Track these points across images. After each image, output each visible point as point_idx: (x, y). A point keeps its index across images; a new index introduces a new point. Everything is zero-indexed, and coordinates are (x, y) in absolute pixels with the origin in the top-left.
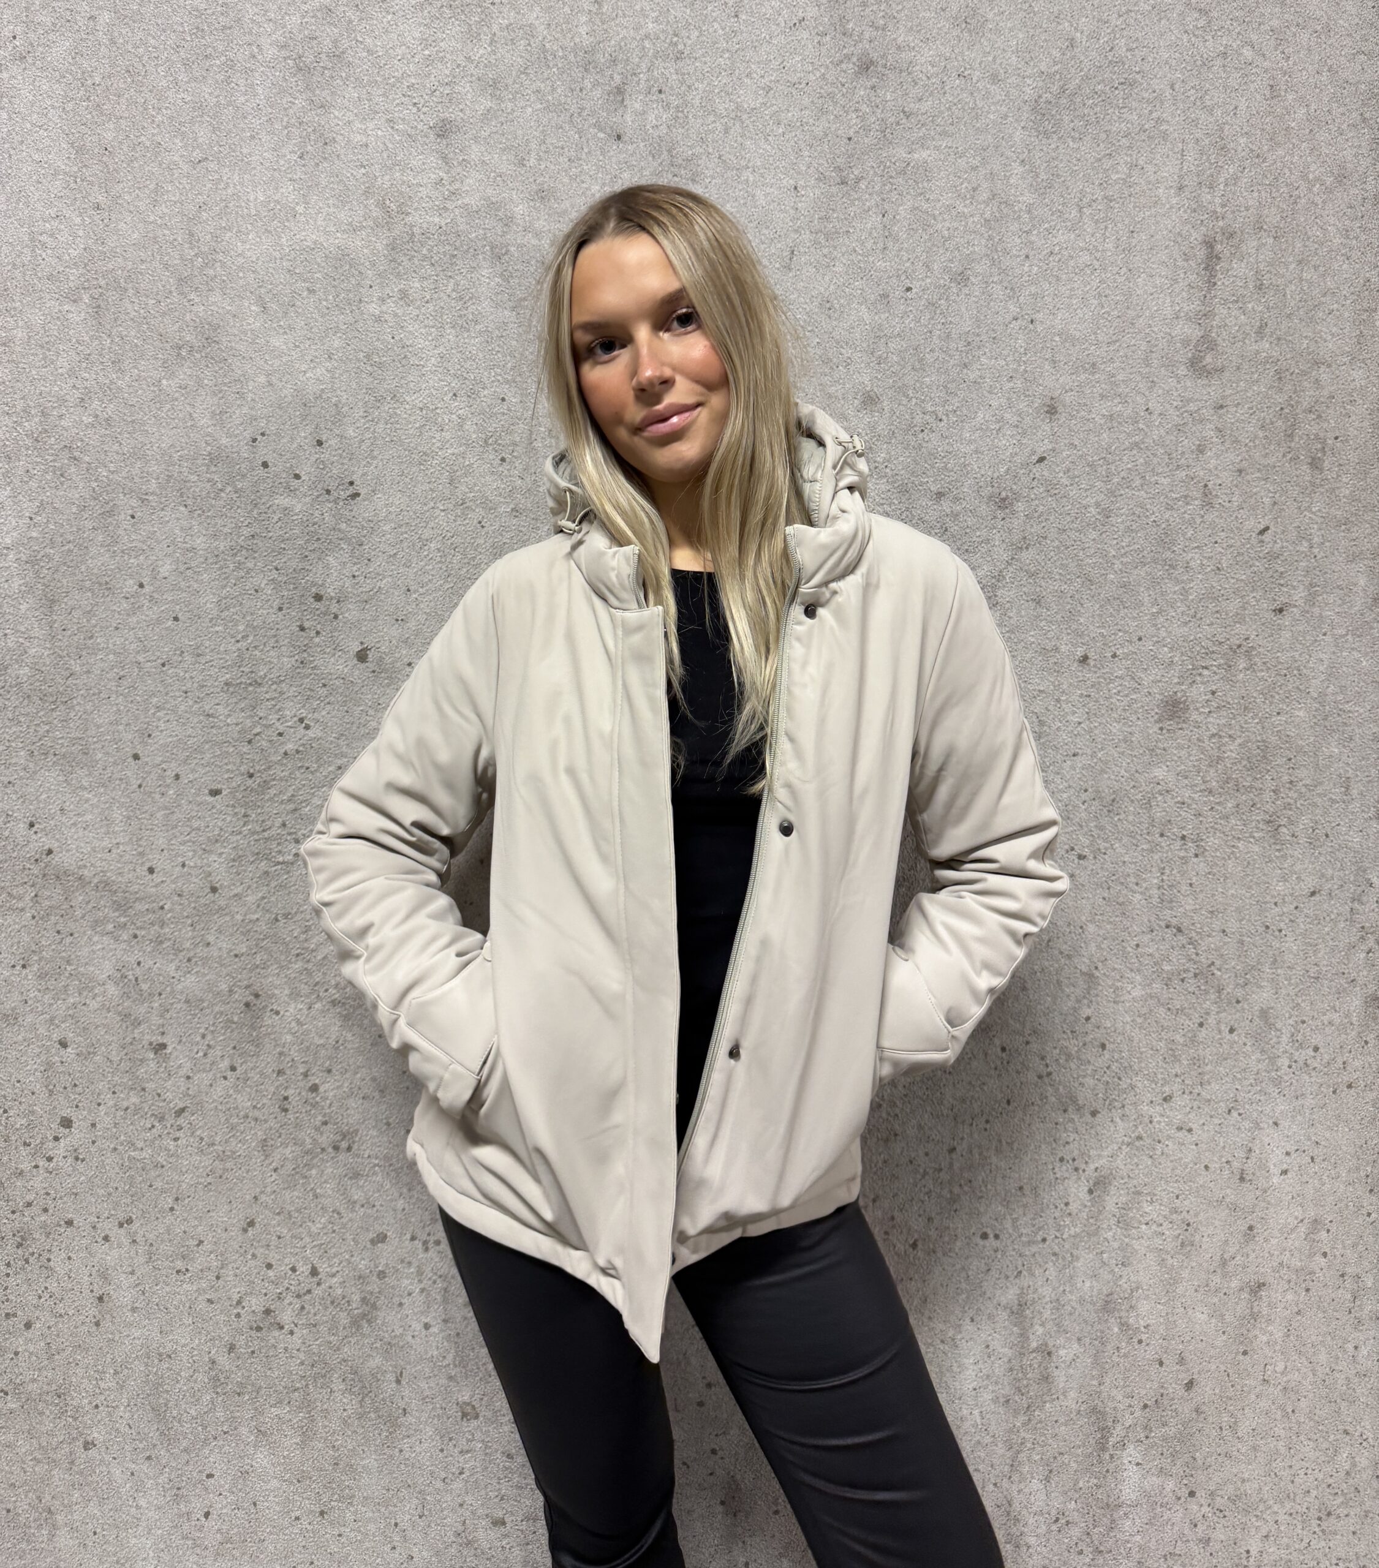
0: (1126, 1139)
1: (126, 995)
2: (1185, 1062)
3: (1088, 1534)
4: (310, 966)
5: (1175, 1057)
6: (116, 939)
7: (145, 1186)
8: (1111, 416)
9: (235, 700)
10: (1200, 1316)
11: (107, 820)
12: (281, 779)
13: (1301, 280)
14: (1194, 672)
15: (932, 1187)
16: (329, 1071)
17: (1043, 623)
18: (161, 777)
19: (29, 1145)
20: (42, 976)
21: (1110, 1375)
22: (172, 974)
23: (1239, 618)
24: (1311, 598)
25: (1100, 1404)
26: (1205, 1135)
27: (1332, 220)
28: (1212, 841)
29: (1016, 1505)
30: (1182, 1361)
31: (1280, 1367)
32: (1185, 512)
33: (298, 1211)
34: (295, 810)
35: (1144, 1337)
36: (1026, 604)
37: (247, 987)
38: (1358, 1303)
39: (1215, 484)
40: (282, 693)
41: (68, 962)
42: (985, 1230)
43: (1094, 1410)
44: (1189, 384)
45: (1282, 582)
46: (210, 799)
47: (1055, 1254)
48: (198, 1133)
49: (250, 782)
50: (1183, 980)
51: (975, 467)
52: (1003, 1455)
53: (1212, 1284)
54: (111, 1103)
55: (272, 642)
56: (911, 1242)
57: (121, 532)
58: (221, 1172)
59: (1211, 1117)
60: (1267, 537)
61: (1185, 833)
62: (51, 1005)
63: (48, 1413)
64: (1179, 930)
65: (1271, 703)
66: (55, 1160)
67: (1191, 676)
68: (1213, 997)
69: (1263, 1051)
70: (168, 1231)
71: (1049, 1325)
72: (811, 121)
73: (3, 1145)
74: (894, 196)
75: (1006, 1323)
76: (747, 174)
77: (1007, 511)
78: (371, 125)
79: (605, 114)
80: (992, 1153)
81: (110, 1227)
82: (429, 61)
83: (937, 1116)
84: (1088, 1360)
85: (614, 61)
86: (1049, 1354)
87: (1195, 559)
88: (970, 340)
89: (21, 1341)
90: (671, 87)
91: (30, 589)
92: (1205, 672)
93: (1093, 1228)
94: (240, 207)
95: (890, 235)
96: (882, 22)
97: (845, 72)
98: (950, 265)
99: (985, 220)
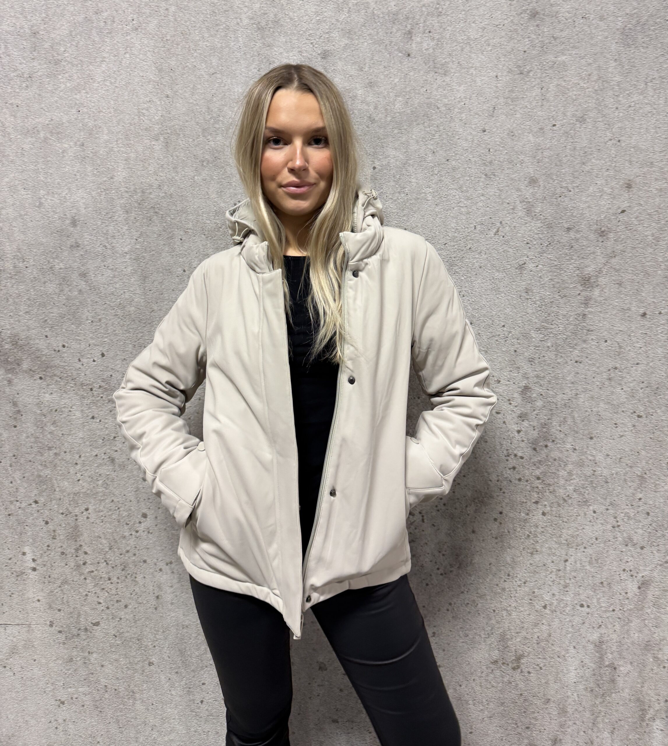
0: (660, 562)
8: (661, 189)
15: (555, 578)
17: (623, 296)
19: (128, 524)
21: (648, 683)
25: (641, 697)
36: (614, 286)
42: (582, 602)
43: (638, 700)
47: (619, 618)
51: (588, 215)
56: (543, 605)
57: (176, 246)
63: (133, 647)
66: (139, 532)
71: (616, 654)
72: (506, 43)
73: (118, 523)
74: (547, 79)
75: (593, 651)
76: (472, 71)
77: (605, 237)
78: (291, 54)
79: (402, 44)
80: (587, 564)
81: (162, 565)
82: (319, 22)
83: (560, 543)
84: (636, 674)
85: (408, 18)
86: (615, 668)
88: (586, 150)
89: (123, 613)
90: (435, 30)
91: (135, 272)
93: (641, 606)
94: (231, 95)
95: (545, 98)
97: (523, 18)
98: (576, 113)
99: (595, 90)
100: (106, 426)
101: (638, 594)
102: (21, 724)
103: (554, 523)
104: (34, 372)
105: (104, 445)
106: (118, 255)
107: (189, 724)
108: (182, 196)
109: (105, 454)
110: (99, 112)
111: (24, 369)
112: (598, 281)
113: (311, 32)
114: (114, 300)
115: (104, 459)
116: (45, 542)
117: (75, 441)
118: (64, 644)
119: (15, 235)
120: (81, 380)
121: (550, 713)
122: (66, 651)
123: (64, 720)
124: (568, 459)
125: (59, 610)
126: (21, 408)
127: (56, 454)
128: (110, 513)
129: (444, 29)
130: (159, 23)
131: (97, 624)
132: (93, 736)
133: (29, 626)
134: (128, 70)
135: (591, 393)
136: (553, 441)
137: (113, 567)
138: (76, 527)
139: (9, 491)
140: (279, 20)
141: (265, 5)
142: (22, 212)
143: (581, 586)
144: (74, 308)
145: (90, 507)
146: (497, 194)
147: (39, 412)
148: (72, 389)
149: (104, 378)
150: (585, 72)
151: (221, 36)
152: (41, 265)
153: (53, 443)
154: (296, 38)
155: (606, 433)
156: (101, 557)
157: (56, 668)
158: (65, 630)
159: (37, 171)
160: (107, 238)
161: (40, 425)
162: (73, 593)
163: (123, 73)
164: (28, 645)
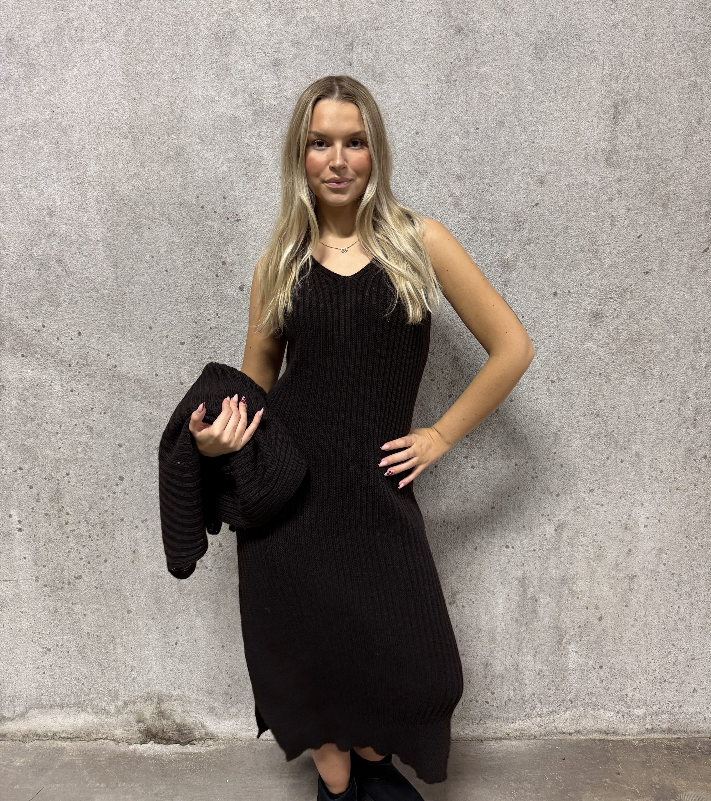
0: (572, 507)
1: (146, 426)
2: (600, 475)
3: (553, 681)
5: (595, 472)
6: (142, 403)
7: (152, 506)
8: (569, 184)
9: (190, 305)
10: (606, 588)
11: (139, 354)
12: (209, 339)
13: (659, 122)
14: (606, 300)
15: (484, 524)
17: (537, 277)
18: (161, 337)
19: (106, 487)
20: (112, 417)
21: (564, 612)
23: (628, 276)
24: (662, 268)
25: (559, 624)
26: (609, 508)
27: (674, 95)
28: (614, 376)
29: (520, 665)
30: (597, 608)
31: (643, 613)
32: (603, 228)
34: (215, 352)
35: (580, 596)
36: (529, 269)
38: (680, 587)
39: (617, 215)
40: (209, 303)
41: (123, 412)
42: (507, 544)
43: (556, 626)
44: (605, 170)
45: (648, 260)
46: (180, 346)
47: (539, 557)
49: (196, 339)
50: (599, 438)
51: (507, 207)
52: (515, 644)
53: (612, 574)
54: (139, 471)
55: (205, 282)
56: (474, 547)
57: (144, 235)
59: (612, 500)
60: (641, 239)
61: (601, 372)
62: (115, 429)
63: (113, 597)
64: (598, 415)
65: (642, 314)
66: (116, 493)
67: (604, 302)
68: (613, 446)
69: (636, 471)
71: (537, 588)
72: (434, 55)
73: (96, 486)
74: (471, 87)
75: (517, 586)
76: (406, 79)
77: (521, 227)
78: (246, 62)
79: (344, 55)
80: (511, 510)
81: (138, 522)
82: (270, 34)
83: (487, 492)
84: (554, 605)
85: (349, 32)
86: (536, 600)
87: (607, 249)
88: (505, 151)
89: (103, 567)
90: (373, 42)
91: (108, 258)
92: (611, 300)
93: (557, 546)
94: (192, 98)
95: (469, 105)
96: (466, 11)
97: (450, 33)
98: (496, 117)
99: (512, 97)
100: (84, 398)
101: (555, 535)
102: (10, 671)
103: (482, 474)
104: (16, 350)
105: (82, 416)
106: (92, 243)
107: (165, 665)
108: (149, 189)
109: (83, 423)
110: (72, 113)
111: (7, 347)
112: (515, 265)
113: (263, 42)
114: (88, 284)
115: (83, 428)
116: (30, 505)
117: (55, 412)
118: (49, 596)
120: (60, 357)
121: (482, 641)
122: (51, 603)
123: (51, 666)
125: (44, 566)
126: (5, 383)
127: (38, 424)
128: (89, 477)
129: (381, 42)
130: (126, 32)
131: (80, 578)
132: (77, 678)
133: (17, 581)
134: (98, 74)
137: (93, 526)
138: (59, 490)
140: (234, 31)
141: (222, 18)
142: (2, 204)
143: (506, 529)
144: (52, 291)
145: (71, 472)
146: (429, 189)
147: (21, 386)
148: (52, 365)
149: (82, 354)
150: (503, 82)
151: (183, 45)
152: (21, 252)
153: (35, 414)
154: (250, 47)
155: (525, 396)
156: (82, 517)
157: (43, 618)
158: (50, 584)
159: (15, 166)
160: (81, 228)
161: (23, 398)
162: (57, 551)
163: (94, 77)
164: (16, 599)
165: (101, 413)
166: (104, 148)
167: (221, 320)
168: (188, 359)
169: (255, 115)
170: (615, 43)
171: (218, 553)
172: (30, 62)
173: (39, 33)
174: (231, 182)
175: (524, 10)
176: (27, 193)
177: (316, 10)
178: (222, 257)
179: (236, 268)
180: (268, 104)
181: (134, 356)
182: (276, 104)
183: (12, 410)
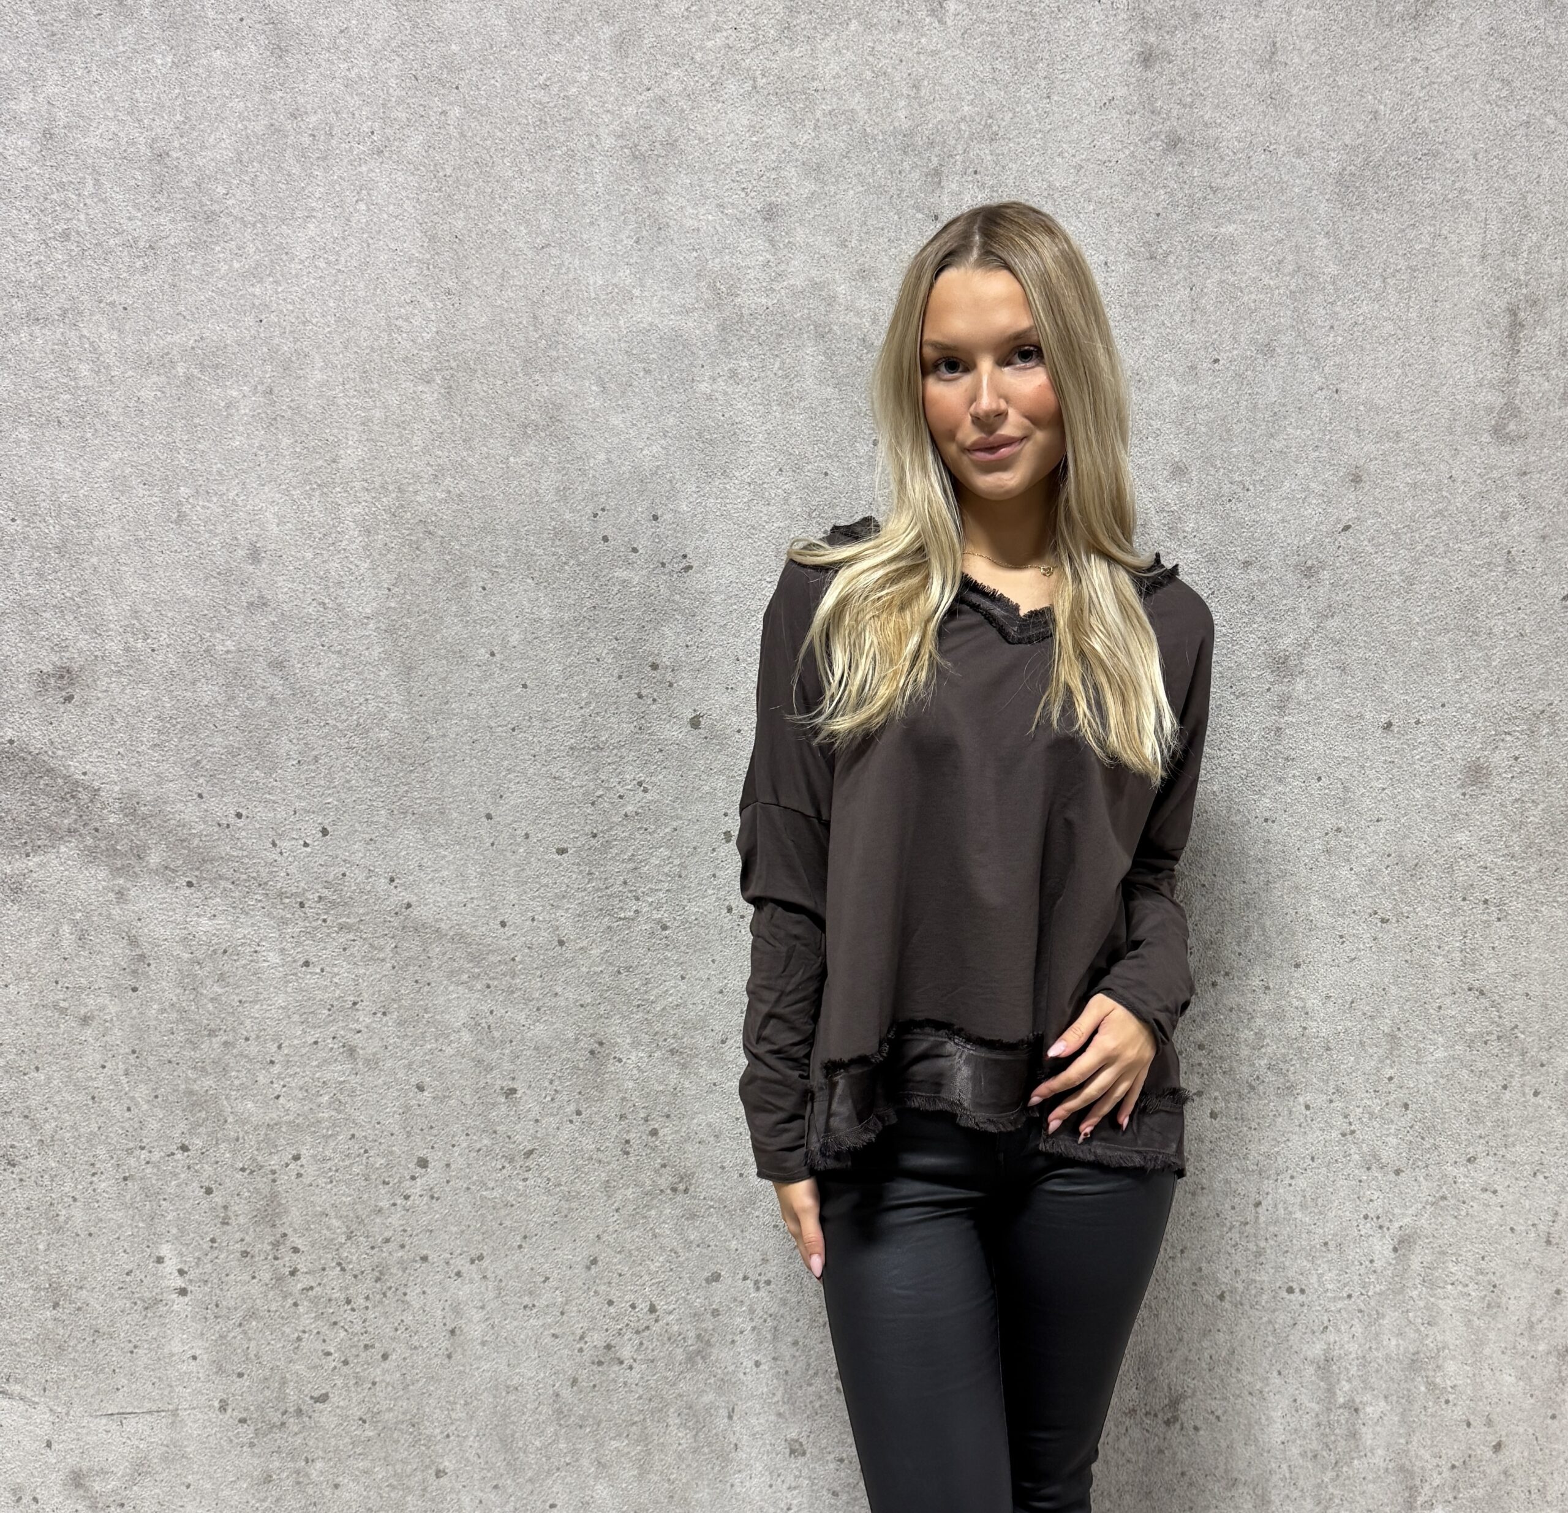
0: (1430, 1199)
1: (480, 1042)
2: (1489, 1124)
4: (650, 1016)
5: (1479, 1118)
6: (471, 989)
7: (495, 1225)
8: (1416, 484)
9: (579, 763)
10: (1509, 1379)
11: (462, 877)
12: (622, 839)
14: (1497, 738)
15: (1238, 1240)
16: (668, 1116)
17: (1348, 690)
18: (512, 836)
19: (388, 1184)
20: (401, 1023)
21: (1418, 1434)
22: (522, 1022)
23: (1543, 684)
25: (1407, 1463)
26: (1510, 1198)
28: (1516, 905)
30: (1489, 1423)
32: (1488, 580)
33: (638, 1249)
34: (635, 869)
35: (1451, 1397)
36: (1331, 672)
37: (592, 1036)
39: (1519, 551)
40: (622, 757)
41: (426, 1011)
42: (1291, 1284)
43: (1402, 1468)
44: (1492, 451)
46: (557, 857)
47: (1360, 1311)
48: (545, 1174)
49: (593, 842)
50: (1486, 1043)
51: (1282, 536)
53: (1519, 1347)
54: (465, 1145)
55: (612, 709)
56: (1219, 1294)
57: (472, 603)
58: (566, 1212)
59: (1517, 1179)
61: (1487, 897)
62: (409, 1051)
63: (402, 1441)
64: (1482, 993)
66: (412, 1198)
67: (1494, 742)
68: (1517, 1059)
70: (516, 1268)
71: (1356, 1382)
72: (1120, 198)
73: (364, 1183)
74: (1202, 269)
75: (1313, 1378)
77: (1313, 579)
78: (702, 211)
79: (923, 196)
80: (1297, 1208)
81: (462, 1264)
82: (756, 147)
83: (1244, 1171)
84: (1396, 1419)
85: (932, 144)
86: (1356, 1410)
87: (1498, 625)
88: (1276, 410)
89: (379, 1371)
90: (986, 169)
91: (388, 657)
92: (1508, 738)
93: (1398, 1286)
94: (581, 290)
95: (1198, 308)
96: (1189, 100)
97: (1154, 149)
98: (1256, 336)
99: (1291, 292)
100: (335, 980)
101: (1393, 1262)
103: (1234, 1132)
104: (173, 871)
105: (332, 1021)
106: (351, 623)
108: (483, 497)
109: (334, 1038)
110: (304, 323)
111: (152, 866)
112: (1302, 664)
113: (742, 167)
114: (344, 717)
115: (332, 1049)
116: (206, 1233)
117: (268, 1015)
118: (252, 1445)
119: (127, 583)
120: (279, 885)
122: (256, 1461)
124: (1255, 1007)
125: (240, 1375)
126: (146, 948)
127: (226, 1044)
128: (347, 1163)
129: (1003, 167)
130: (429, 141)
131: (323, 1398)
133: (175, 1413)
134: (365, 236)
135: (1294, 878)
136: (1227, 974)
137: (355, 1277)
138: (274, 1196)
139: (123, 1128)
140: (676, 141)
141: (648, 110)
142: (141, 533)
143: (1287, 1252)
144: (261, 733)
145: (303, 1152)
147: (186, 956)
148: (259, 904)
149: (331, 878)
150: (1271, 257)
151: (559, 171)
152: (185, 645)
153: (219, 1021)
154: (711, 178)
155: (1324, 955)
156: (329, 1256)
157: (236, 1498)
158: (255, 1416)
159: (171, 448)
160: (327, 587)
161: (190, 984)
162: (270, 1338)
163: (354, 241)
164: (173, 1455)
165: (375, 1014)
166: (378, 404)
167: (648, 796)
168: (576, 886)
169: (723, 330)
170: (1511, 172)
171: (647, 1328)
172: (206, 208)
173: (228, 141)
174: (670, 481)
175: (1314, 99)
176: (198, 508)
177: (858, 94)
178: (651, 654)
179: (683, 678)
180: (753, 306)
181: (453, 881)
182: (770, 304)
183: (163, 1011)
